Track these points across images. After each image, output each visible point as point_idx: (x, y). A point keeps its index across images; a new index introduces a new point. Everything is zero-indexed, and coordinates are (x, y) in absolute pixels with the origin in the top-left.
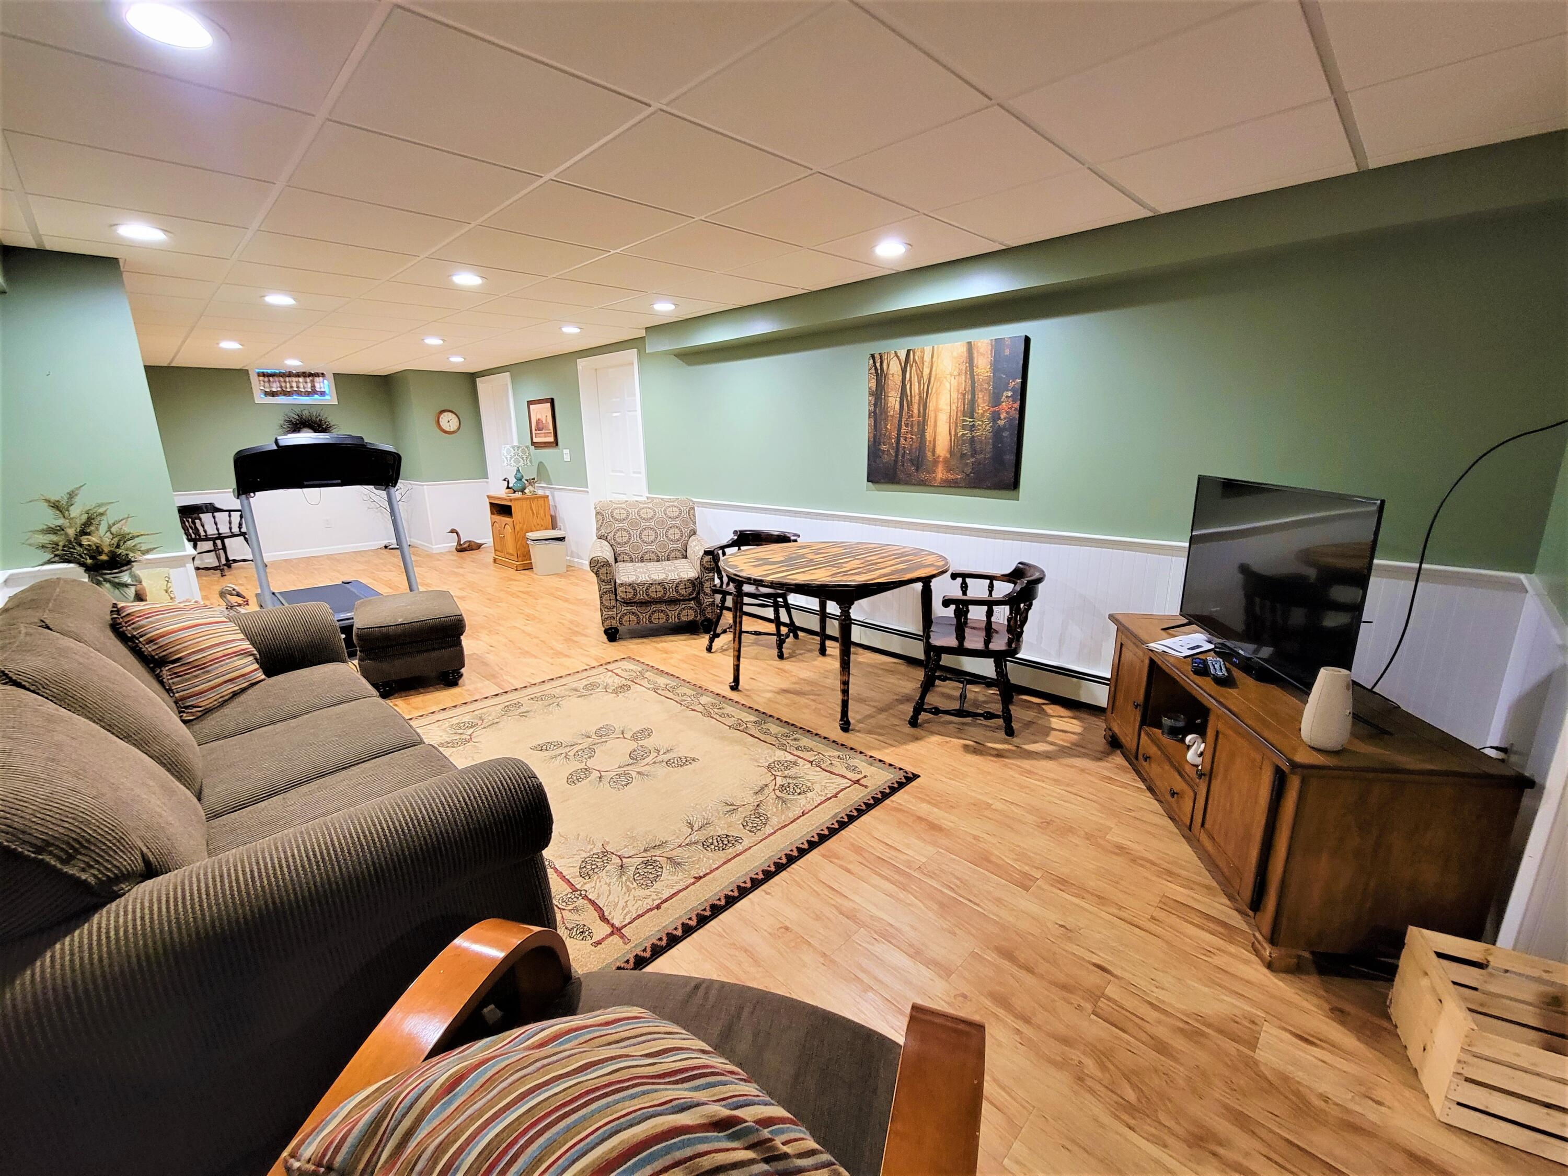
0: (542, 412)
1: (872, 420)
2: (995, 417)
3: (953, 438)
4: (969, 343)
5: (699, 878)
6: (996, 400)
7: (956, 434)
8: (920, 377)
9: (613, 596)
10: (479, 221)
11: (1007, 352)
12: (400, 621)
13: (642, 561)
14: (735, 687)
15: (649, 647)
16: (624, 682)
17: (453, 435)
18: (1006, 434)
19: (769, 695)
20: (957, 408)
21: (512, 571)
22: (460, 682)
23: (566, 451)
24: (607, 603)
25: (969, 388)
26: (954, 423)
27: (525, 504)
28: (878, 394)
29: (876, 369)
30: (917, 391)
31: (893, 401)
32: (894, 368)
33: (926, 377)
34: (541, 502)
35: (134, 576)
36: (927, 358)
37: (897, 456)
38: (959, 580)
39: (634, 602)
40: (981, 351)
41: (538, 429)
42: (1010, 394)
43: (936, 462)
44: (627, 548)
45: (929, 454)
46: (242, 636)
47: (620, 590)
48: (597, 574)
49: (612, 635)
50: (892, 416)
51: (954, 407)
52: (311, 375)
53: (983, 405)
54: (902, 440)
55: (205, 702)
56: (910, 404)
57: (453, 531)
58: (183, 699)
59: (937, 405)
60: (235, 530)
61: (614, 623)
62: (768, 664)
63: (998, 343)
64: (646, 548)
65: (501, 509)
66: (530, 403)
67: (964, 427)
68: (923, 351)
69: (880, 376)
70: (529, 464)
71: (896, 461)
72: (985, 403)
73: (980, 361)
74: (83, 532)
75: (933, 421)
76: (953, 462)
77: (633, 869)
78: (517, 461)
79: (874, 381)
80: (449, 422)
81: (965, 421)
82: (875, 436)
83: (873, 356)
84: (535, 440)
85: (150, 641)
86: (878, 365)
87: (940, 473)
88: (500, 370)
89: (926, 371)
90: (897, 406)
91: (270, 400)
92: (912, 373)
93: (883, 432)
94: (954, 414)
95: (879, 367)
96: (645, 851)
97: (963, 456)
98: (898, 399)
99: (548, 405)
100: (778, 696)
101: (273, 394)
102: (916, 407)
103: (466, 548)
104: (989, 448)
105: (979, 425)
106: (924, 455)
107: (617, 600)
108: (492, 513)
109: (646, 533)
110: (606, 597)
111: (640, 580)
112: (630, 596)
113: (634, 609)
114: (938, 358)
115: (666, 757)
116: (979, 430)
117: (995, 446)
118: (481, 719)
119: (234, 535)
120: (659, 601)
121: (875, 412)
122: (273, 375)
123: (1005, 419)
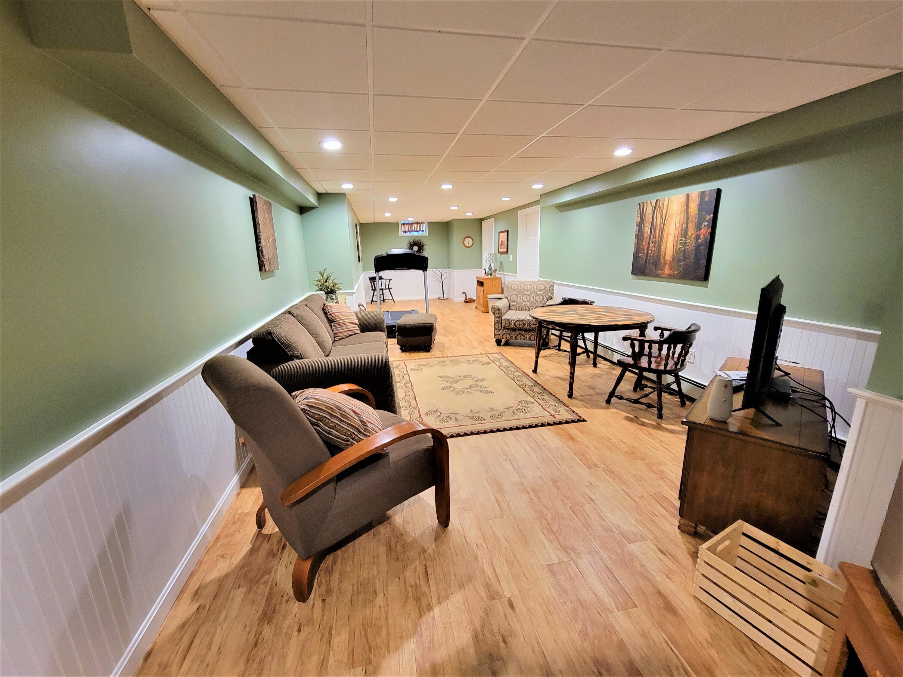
0: (503, 236)
1: (636, 239)
2: (697, 237)
3: (675, 250)
4: (688, 195)
5: (460, 426)
6: (698, 227)
7: (677, 248)
8: (661, 215)
9: (500, 325)
10: (435, 169)
11: (707, 199)
12: (411, 323)
13: (521, 310)
14: (535, 371)
15: (512, 350)
16: (490, 361)
17: (468, 248)
18: (702, 248)
19: (549, 377)
20: (678, 232)
21: (481, 313)
22: (431, 350)
23: (511, 256)
24: (497, 328)
25: (685, 221)
26: (676, 241)
27: (490, 281)
28: (640, 226)
29: (640, 211)
30: (659, 223)
31: (647, 229)
32: (649, 210)
33: (664, 215)
34: (498, 280)
35: (336, 297)
36: (666, 204)
37: (646, 259)
38: (660, 331)
39: (510, 329)
40: (693, 199)
41: (502, 245)
42: (706, 223)
43: (665, 264)
44: (515, 304)
45: (662, 259)
46: (356, 318)
47: (503, 321)
48: (494, 313)
49: (499, 342)
50: (646, 238)
51: (677, 232)
52: (419, 223)
53: (691, 231)
54: (650, 251)
55: (341, 335)
56: (655, 230)
57: (464, 293)
58: (336, 333)
59: (668, 231)
60: (387, 287)
61: (500, 337)
62: (562, 366)
63: (703, 193)
64: (524, 304)
65: (480, 283)
66: (500, 233)
67: (681, 244)
68: (664, 201)
69: (642, 215)
70: (495, 262)
71: (645, 265)
72: (692, 229)
73: (692, 205)
74: (326, 282)
75: (665, 240)
76: (674, 264)
77: (442, 417)
78: (489, 261)
79: (639, 218)
80: (468, 242)
81: (681, 240)
82: (637, 249)
83: (639, 204)
84: (500, 251)
85: (330, 314)
86: (641, 209)
87: (667, 271)
88: (491, 217)
89: (665, 211)
90: (649, 232)
91: (405, 234)
92: (658, 213)
93: (641, 246)
94: (676, 236)
95: (642, 210)
96: (450, 414)
97: (679, 260)
98: (650, 228)
99: (506, 233)
100: (552, 379)
101: (406, 232)
102: (658, 232)
103: (468, 301)
104: (692, 256)
105: (688, 242)
106: (660, 259)
107: (502, 327)
108: (477, 285)
109: (525, 297)
110: (497, 324)
111: (513, 318)
112: (507, 325)
113: (509, 332)
114: (671, 203)
115: (482, 389)
116: (688, 245)
117: (696, 254)
118: (429, 364)
119: (386, 289)
120: (521, 329)
121: (638, 236)
122: (407, 224)
123: (702, 238)
